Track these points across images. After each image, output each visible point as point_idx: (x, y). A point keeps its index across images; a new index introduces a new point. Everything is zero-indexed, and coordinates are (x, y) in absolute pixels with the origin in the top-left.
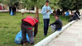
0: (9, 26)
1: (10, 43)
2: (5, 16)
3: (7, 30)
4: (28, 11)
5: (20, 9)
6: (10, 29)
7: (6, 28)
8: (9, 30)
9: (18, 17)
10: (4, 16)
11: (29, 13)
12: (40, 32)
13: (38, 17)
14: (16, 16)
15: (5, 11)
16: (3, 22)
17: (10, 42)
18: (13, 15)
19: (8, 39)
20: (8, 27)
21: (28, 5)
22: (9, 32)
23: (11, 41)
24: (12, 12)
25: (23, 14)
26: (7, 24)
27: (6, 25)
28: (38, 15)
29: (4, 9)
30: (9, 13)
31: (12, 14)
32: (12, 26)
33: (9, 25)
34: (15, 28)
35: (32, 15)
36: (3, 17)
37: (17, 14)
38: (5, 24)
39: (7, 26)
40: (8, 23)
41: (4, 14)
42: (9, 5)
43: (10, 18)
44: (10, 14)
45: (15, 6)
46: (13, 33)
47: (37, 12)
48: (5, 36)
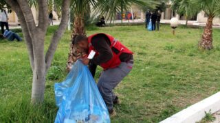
0: (149, 52)
1: (155, 86)
2: (139, 32)
3: (144, 59)
4: (184, 22)
5: (164, 18)
6: (150, 57)
7: (142, 56)
8: (148, 58)
9: (163, 33)
10: (136, 30)
12: (216, 69)
13: (210, 36)
16: (135, 43)
19: (150, 78)
20: (145, 54)
21: (189, 8)
22: (149, 64)
23: (157, 82)
25: (174, 28)
26: (144, 48)
27: (142, 49)
28: (211, 31)
30: (145, 26)
31: (150, 27)
32: (154, 52)
33: (148, 50)
34: (160, 56)
36: (135, 33)
37: (160, 28)
38: (140, 47)
39: (145, 51)
40: (144, 45)
41: (136, 27)
43: (147, 36)
44: (146, 27)
45: (159, 11)
46: (157, 67)
48: (143, 70)
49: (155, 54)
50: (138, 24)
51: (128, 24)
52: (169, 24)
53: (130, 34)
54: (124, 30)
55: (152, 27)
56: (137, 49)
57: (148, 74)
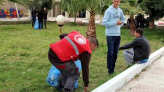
0: (32, 52)
1: (34, 89)
3: (27, 61)
4: (72, 20)
5: (54, 16)
6: (33, 59)
7: (25, 57)
8: (31, 60)
9: (50, 32)
10: (21, 30)
11: (74, 24)
12: (99, 66)
13: (94, 33)
14: (47, 30)
15: (23, 19)
16: (18, 43)
17: (33, 87)
18: (40, 28)
19: (30, 81)
20: (29, 55)
21: (71, 5)
22: (31, 66)
23: (37, 84)
24: (37, 21)
25: (60, 26)
26: (28, 48)
27: (25, 50)
28: (94, 28)
29: (21, 16)
30: (31, 24)
32: (39, 52)
33: (32, 50)
35: (81, 27)
36: (19, 33)
37: (48, 26)
38: (23, 48)
39: (28, 52)
40: (28, 45)
41: (21, 26)
42: (30, 7)
43: (33, 35)
44: (33, 26)
45: (45, 9)
46: (39, 68)
47: (92, 22)
48: (24, 73)
49: (39, 55)
50: (25, 23)
51: (13, 23)
52: (55, 22)
53: (13, 33)
54: (6, 29)
55: (39, 26)
56: (20, 50)
57: (29, 77)
